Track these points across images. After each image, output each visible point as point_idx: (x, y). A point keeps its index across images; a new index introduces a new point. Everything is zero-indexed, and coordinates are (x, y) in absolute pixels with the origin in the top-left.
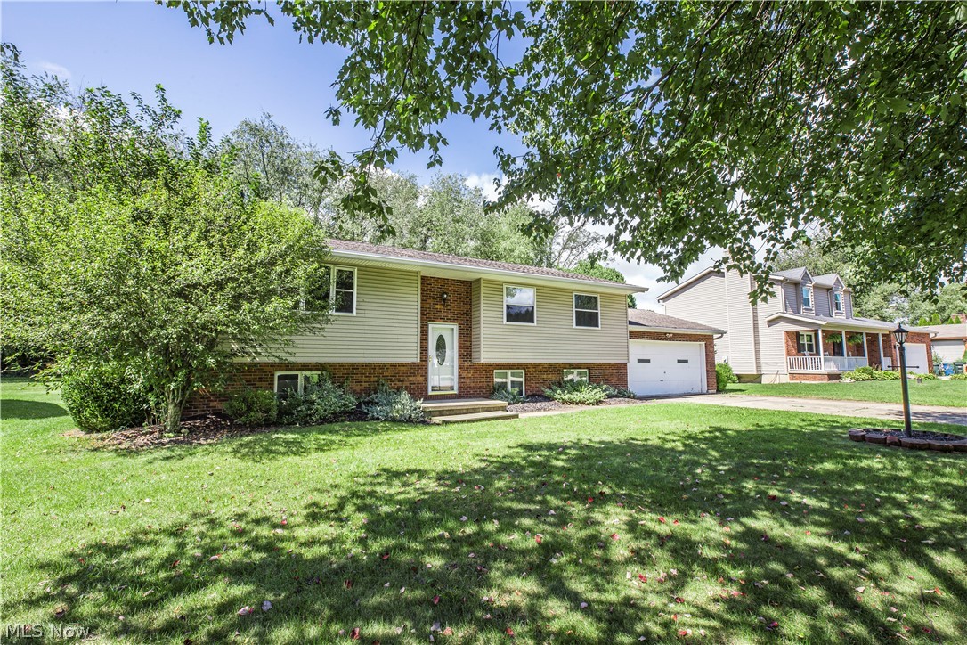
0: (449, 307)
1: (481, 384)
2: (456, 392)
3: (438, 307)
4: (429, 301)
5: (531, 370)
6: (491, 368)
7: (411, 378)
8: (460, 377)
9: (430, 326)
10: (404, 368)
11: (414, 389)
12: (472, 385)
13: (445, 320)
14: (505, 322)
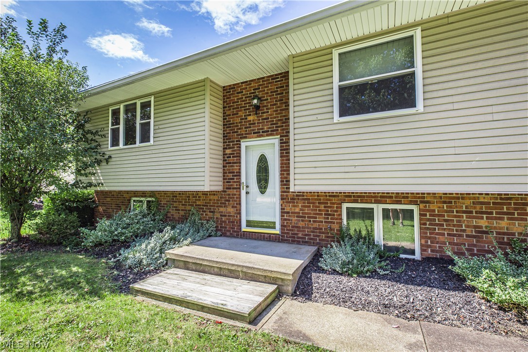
0: (265, 116)
1: (316, 225)
2: (277, 231)
3: (250, 118)
4: (240, 113)
5: (435, 207)
6: (334, 200)
7: (221, 209)
8: (283, 212)
9: (244, 144)
10: (216, 197)
11: (225, 222)
12: (301, 224)
13: (259, 134)
14: (336, 118)
